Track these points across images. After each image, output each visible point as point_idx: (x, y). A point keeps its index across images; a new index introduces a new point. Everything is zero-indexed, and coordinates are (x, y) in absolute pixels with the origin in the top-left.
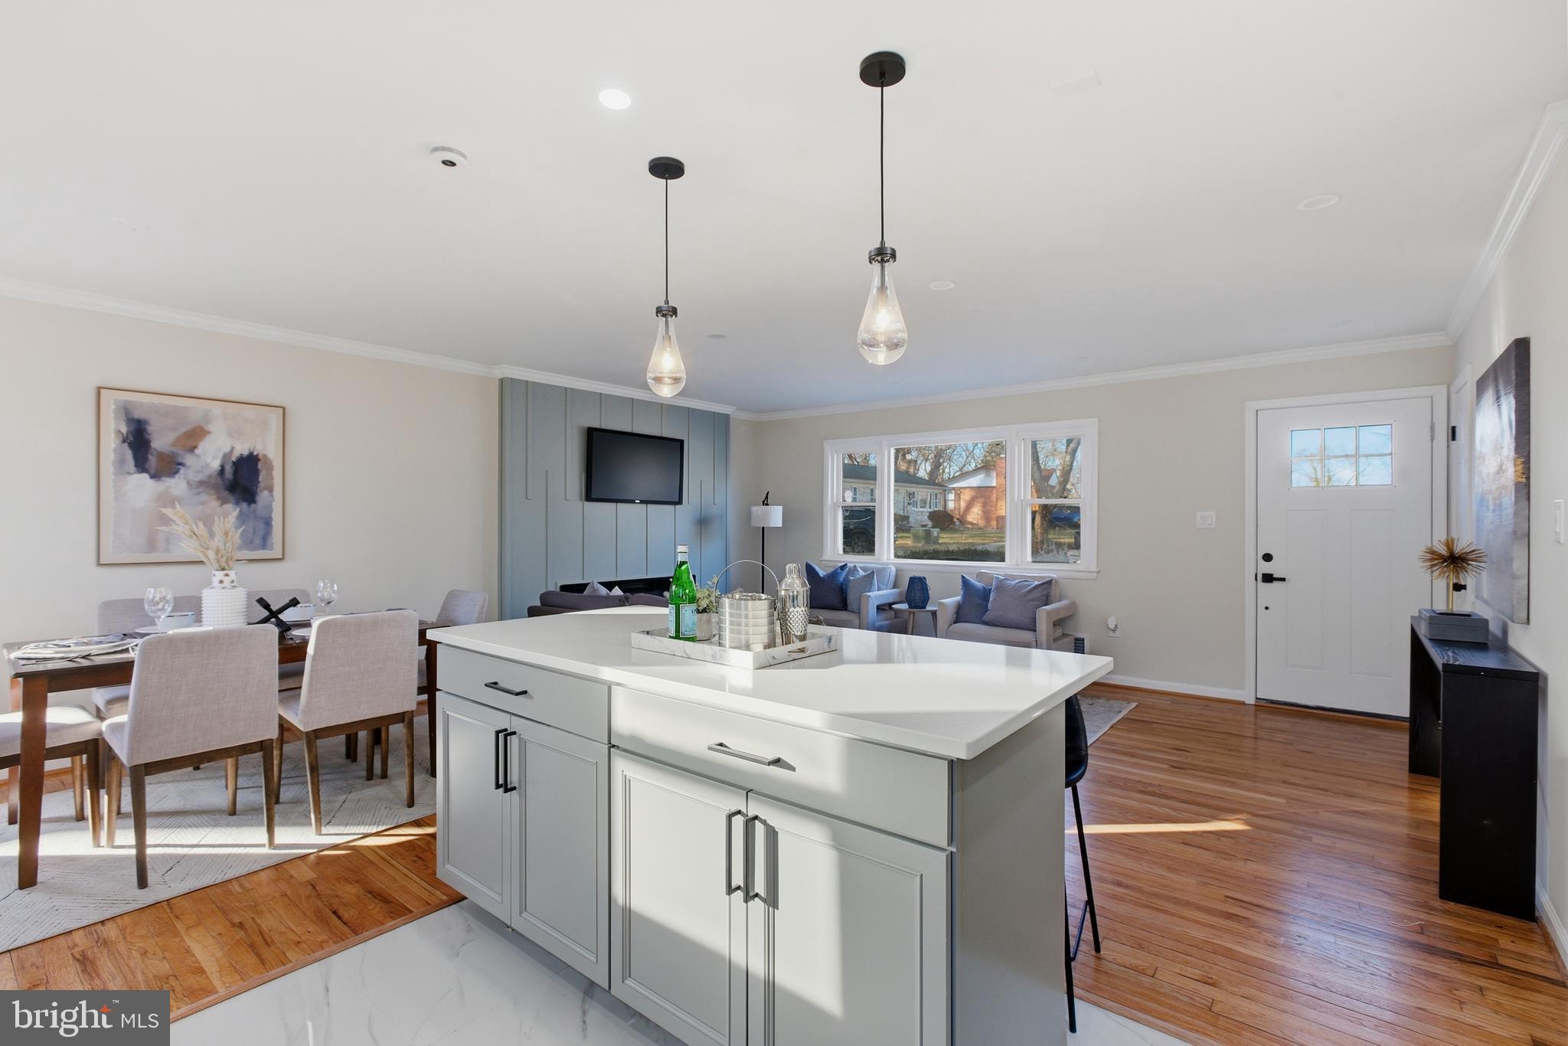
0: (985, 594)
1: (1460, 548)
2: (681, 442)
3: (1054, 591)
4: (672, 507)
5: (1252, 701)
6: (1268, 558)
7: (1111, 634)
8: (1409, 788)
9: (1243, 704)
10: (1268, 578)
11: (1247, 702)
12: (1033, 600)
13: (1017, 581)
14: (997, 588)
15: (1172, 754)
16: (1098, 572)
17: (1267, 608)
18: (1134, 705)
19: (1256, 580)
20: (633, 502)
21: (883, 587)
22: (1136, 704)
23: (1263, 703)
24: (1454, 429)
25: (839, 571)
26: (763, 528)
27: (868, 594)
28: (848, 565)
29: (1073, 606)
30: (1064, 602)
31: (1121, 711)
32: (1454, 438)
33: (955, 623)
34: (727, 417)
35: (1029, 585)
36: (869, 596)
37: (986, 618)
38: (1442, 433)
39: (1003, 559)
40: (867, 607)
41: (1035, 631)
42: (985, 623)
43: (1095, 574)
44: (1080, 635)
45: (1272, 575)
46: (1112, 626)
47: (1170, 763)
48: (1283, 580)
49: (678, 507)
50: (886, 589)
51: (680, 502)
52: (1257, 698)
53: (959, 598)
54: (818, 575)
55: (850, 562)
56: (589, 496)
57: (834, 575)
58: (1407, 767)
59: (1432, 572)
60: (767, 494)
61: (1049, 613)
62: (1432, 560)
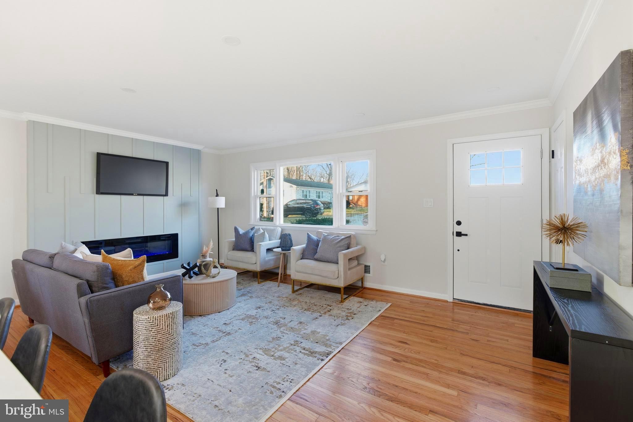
0: (317, 244)
1: (569, 222)
2: (167, 163)
3: (353, 242)
4: (162, 197)
5: (451, 300)
6: (459, 223)
7: (383, 263)
8: (533, 372)
9: (447, 302)
10: (459, 234)
11: (448, 301)
12: (340, 247)
13: (334, 236)
14: (323, 240)
15: (396, 347)
16: (377, 231)
17: (458, 250)
18: (390, 304)
19: (453, 235)
20: (132, 194)
21: (273, 239)
22: (391, 304)
23: (456, 301)
24: (553, 151)
25: (250, 231)
26: (218, 208)
27: (260, 243)
28: (255, 227)
29: (364, 249)
30: (359, 247)
31: (380, 310)
32: (553, 157)
33: (301, 259)
34: (199, 152)
35: (339, 238)
36: (260, 245)
37: (316, 257)
38: (547, 154)
39: (332, 224)
40: (260, 250)
41: (338, 263)
42: (316, 260)
43: (375, 232)
44: (368, 264)
45: (461, 232)
46: (383, 260)
47: (393, 356)
48: (466, 235)
49: (165, 197)
50: (275, 240)
51: (166, 195)
52: (454, 299)
53: (304, 245)
54: (239, 233)
55: (256, 225)
56: (99, 191)
57: (247, 233)
58: (531, 352)
59: (550, 238)
60: (217, 191)
61: (345, 255)
62: (550, 230)
